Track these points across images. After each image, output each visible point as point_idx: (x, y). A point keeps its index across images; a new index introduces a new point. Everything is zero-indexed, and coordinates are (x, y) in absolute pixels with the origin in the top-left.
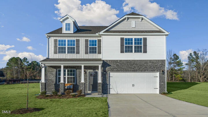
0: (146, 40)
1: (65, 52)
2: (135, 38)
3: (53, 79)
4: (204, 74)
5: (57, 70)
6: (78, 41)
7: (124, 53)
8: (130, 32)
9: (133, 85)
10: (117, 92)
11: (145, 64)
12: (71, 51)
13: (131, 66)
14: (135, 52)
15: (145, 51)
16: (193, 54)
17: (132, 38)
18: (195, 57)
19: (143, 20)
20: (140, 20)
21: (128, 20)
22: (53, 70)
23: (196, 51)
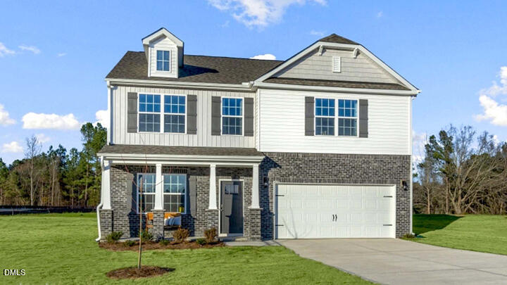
0: (367, 105)
1: (157, 129)
2: (339, 100)
3: (125, 200)
4: (464, 193)
5: (135, 175)
6: (193, 99)
7: (313, 135)
8: (329, 83)
9: (335, 217)
10: (294, 234)
11: (363, 166)
12: (175, 125)
13: (330, 170)
14: (340, 133)
15: (364, 134)
16: (438, 138)
17: (334, 100)
18: (443, 146)
19: (360, 56)
20: (353, 54)
21: (323, 52)
22: (125, 175)
23: (446, 131)
